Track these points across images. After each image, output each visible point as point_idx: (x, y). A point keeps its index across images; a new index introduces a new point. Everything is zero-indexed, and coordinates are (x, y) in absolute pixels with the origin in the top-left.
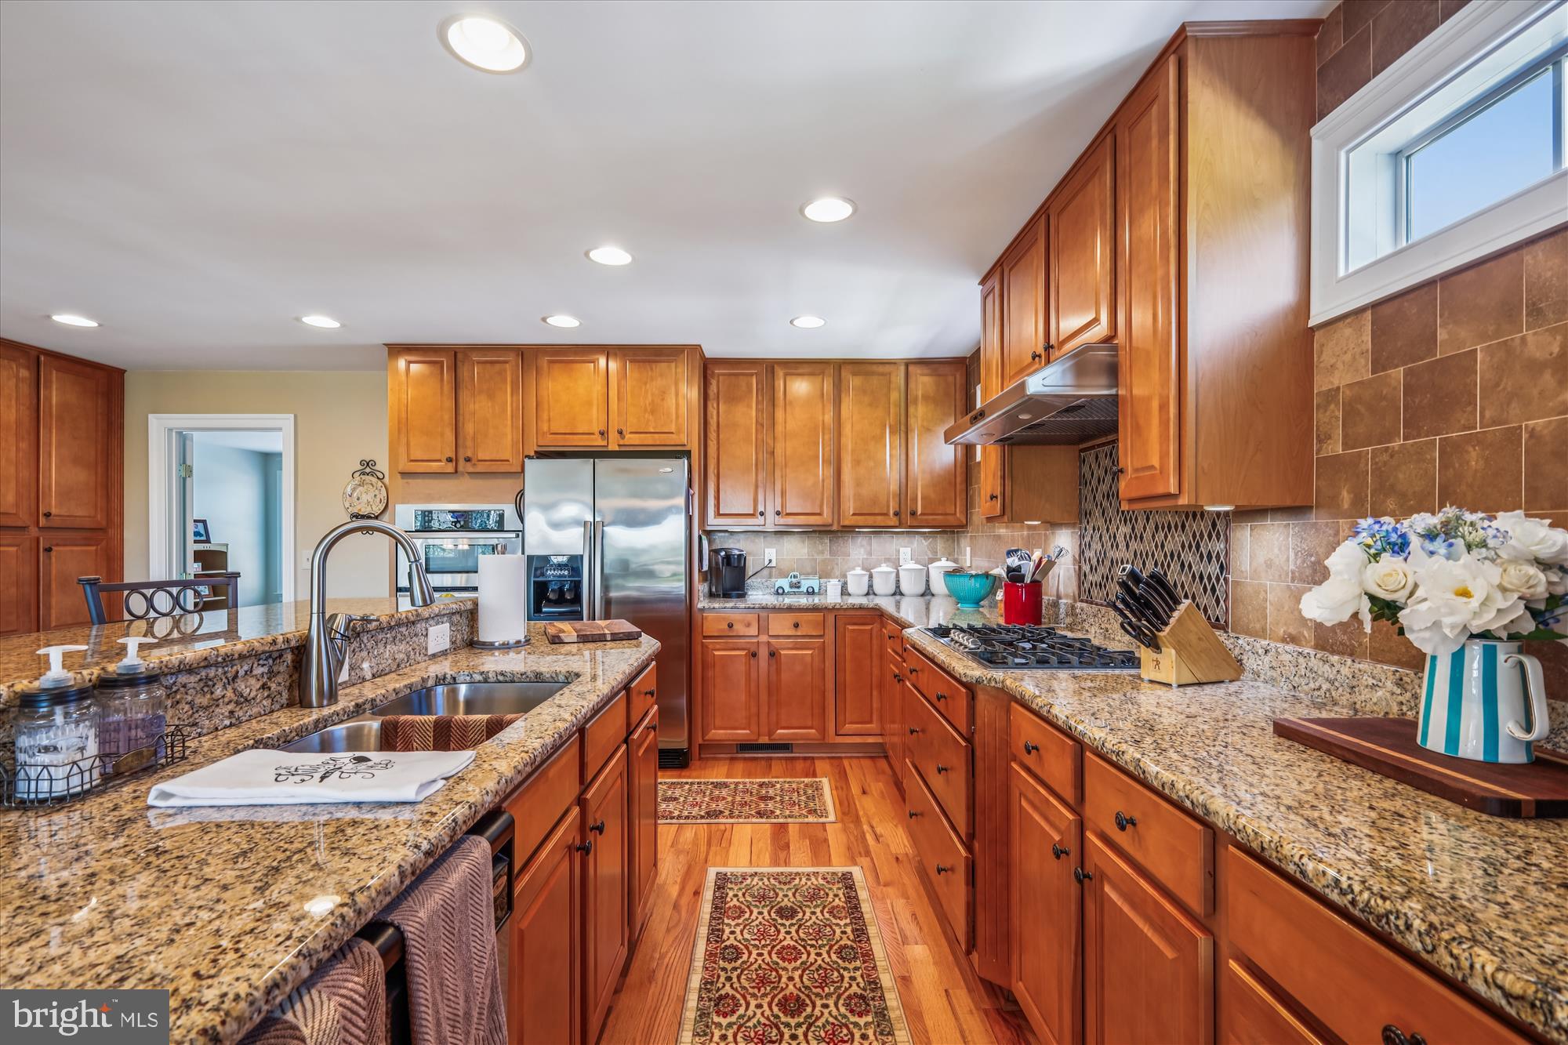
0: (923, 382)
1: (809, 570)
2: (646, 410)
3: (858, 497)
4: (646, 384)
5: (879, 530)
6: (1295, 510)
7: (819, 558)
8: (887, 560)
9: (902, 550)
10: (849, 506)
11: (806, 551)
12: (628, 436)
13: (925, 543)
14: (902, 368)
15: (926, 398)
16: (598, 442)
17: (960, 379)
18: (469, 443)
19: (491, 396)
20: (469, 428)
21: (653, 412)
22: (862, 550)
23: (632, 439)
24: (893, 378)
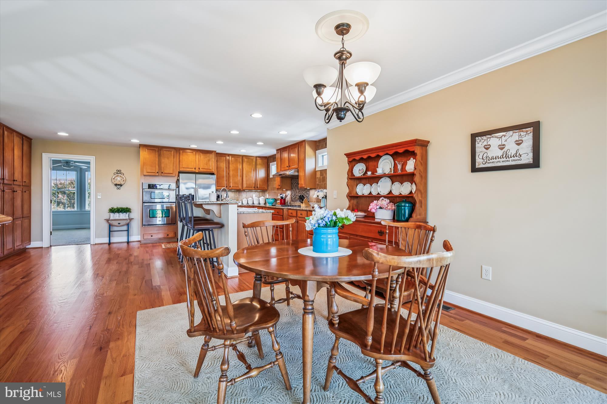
0: (259, 160)
1: (234, 199)
2: (205, 164)
3: (246, 184)
4: (205, 158)
5: (250, 190)
6: (315, 189)
7: (236, 196)
8: (250, 197)
9: (253, 195)
10: (245, 186)
11: (233, 195)
12: (201, 169)
13: (258, 193)
14: (255, 158)
15: (260, 164)
16: (194, 170)
17: (266, 161)
18: (162, 169)
19: (168, 158)
20: (163, 165)
21: (206, 164)
22: (245, 195)
23: (201, 170)
24: (253, 160)
